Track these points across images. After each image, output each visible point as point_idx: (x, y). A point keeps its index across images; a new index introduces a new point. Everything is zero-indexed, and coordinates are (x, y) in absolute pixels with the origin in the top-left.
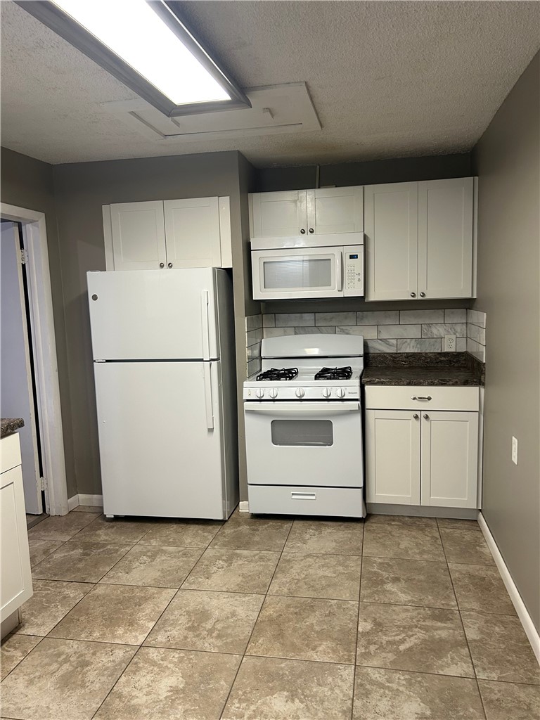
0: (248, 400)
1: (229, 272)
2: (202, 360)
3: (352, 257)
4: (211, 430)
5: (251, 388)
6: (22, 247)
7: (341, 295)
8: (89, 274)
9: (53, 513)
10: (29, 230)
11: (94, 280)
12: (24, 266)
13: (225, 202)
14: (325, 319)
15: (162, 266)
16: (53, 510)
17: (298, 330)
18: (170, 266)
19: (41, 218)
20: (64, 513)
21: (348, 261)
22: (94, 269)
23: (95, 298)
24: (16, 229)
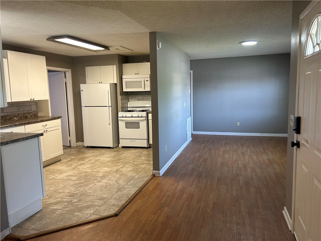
0: (120, 117)
1: (116, 84)
2: (107, 106)
3: (147, 81)
4: (110, 124)
5: (121, 114)
6: (65, 78)
7: (144, 90)
8: (81, 85)
9: (72, 146)
10: (67, 73)
11: (82, 86)
12: (66, 82)
13: (115, 66)
14: (145, 97)
15: (99, 83)
16: (72, 145)
17: (139, 100)
18: (101, 82)
19: (70, 71)
20: (75, 146)
21: (146, 82)
22: (82, 83)
23: (82, 91)
24: (64, 73)
